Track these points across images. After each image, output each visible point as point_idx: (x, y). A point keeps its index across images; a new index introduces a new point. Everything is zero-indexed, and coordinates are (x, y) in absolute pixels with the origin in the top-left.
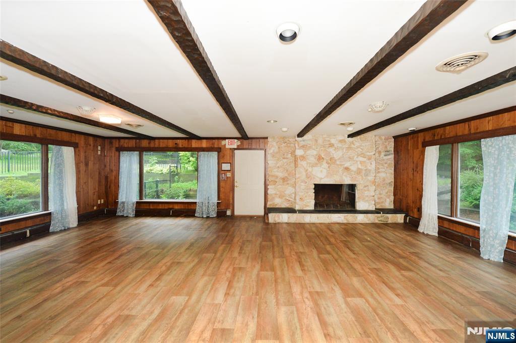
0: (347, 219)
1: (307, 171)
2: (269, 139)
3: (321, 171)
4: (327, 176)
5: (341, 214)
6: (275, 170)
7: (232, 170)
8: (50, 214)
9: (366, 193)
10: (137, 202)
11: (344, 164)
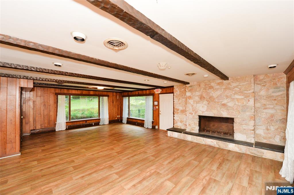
0: (218, 144)
1: (192, 106)
2: (175, 87)
3: (203, 107)
4: (207, 111)
5: (214, 140)
6: (178, 105)
7: (158, 105)
8: (100, 119)
9: (244, 127)
10: (127, 118)
11: (222, 102)
